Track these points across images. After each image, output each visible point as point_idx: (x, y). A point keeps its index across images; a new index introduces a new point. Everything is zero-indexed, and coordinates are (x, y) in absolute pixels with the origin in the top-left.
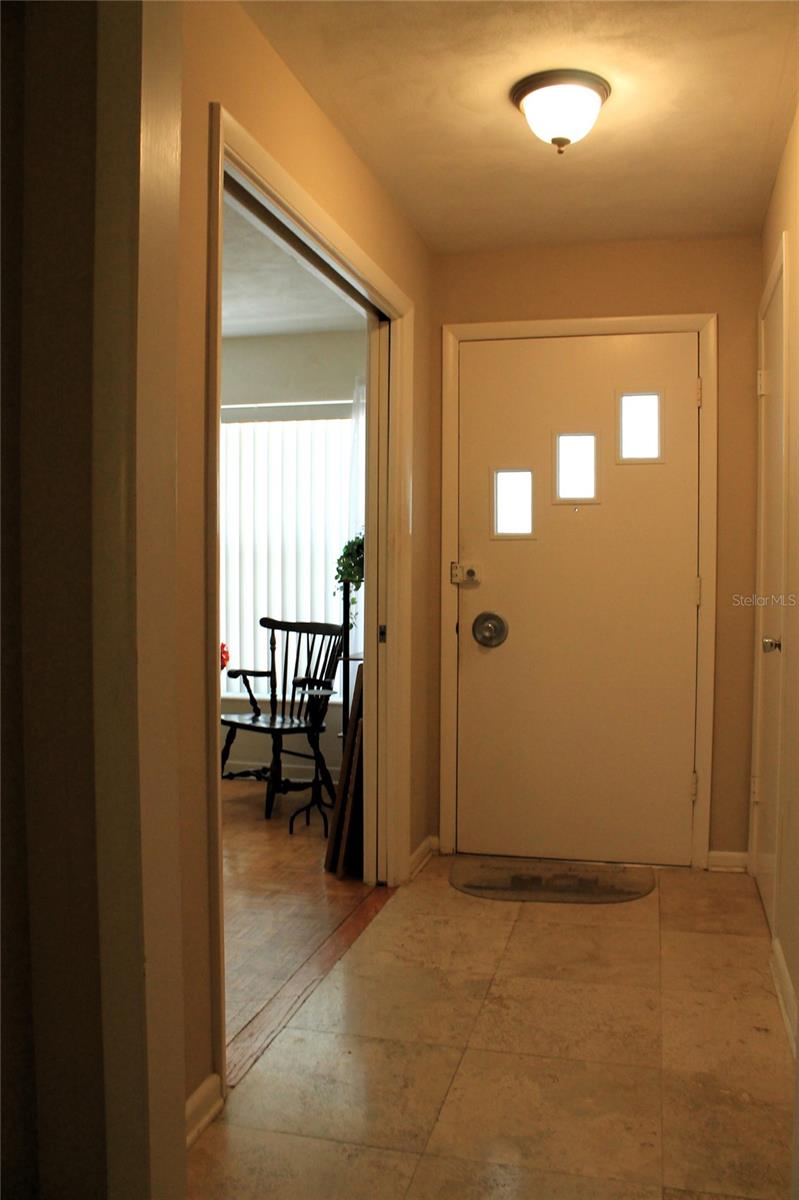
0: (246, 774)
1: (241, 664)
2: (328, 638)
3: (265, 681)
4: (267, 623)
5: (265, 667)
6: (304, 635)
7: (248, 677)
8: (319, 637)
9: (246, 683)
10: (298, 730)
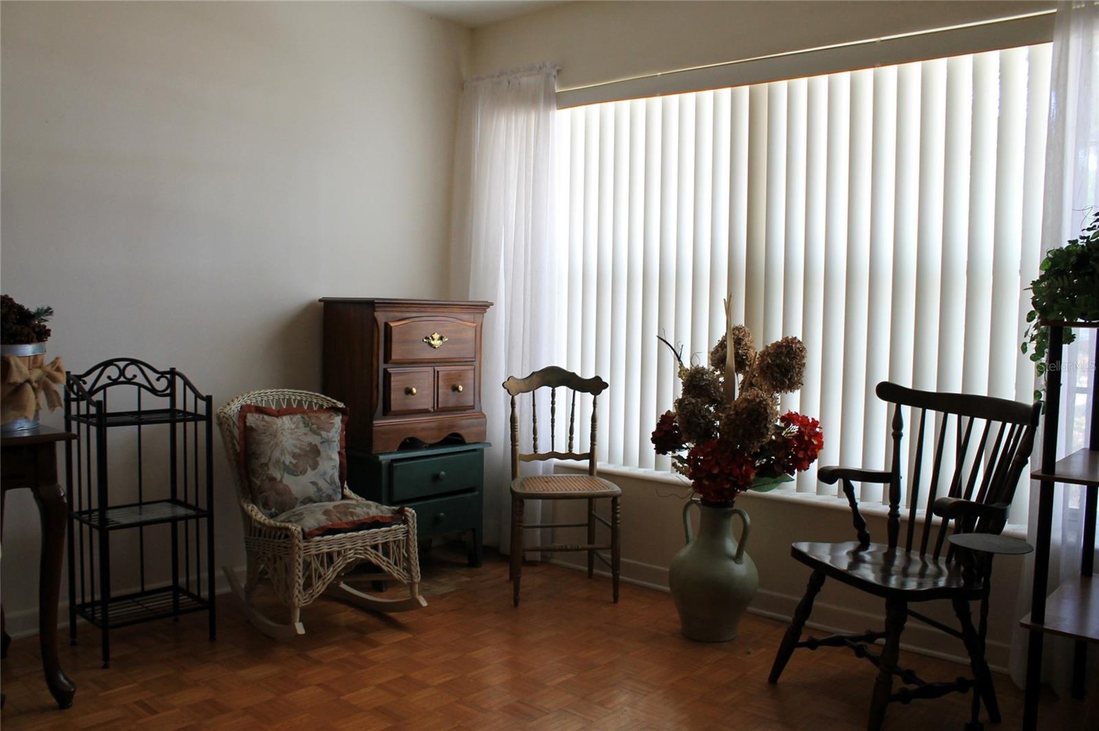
0: (838, 641)
1: (841, 460)
2: (997, 425)
3: (879, 489)
4: (889, 391)
5: (879, 464)
6: (953, 418)
7: (853, 483)
8: (980, 424)
9: (849, 491)
10: (936, 593)
